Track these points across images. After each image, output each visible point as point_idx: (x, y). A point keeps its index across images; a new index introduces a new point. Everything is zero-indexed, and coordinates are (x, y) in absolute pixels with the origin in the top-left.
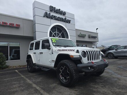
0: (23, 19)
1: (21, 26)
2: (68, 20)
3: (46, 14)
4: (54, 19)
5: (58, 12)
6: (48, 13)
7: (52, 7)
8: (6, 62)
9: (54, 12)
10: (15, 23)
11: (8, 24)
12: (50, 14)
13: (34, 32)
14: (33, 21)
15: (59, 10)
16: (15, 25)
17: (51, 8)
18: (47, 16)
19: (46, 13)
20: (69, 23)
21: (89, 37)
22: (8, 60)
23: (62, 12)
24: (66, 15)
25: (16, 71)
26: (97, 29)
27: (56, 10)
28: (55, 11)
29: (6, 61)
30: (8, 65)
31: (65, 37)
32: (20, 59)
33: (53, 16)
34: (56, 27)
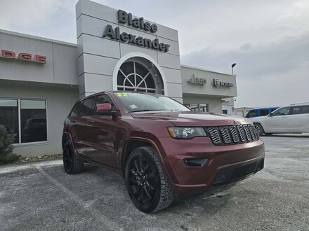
0: (53, 43)
1: (47, 60)
2: (163, 44)
3: (110, 31)
4: (129, 42)
5: (139, 25)
6: (114, 27)
7: (124, 13)
8: (14, 148)
9: (129, 25)
10: (34, 52)
11: (17, 56)
12: (117, 29)
13: (80, 74)
14: (76, 47)
15: (141, 19)
16: (33, 58)
17: (122, 16)
18: (110, 34)
19: (109, 29)
20: (166, 51)
21: (214, 85)
22: (18, 143)
23: (149, 24)
24: (157, 33)
26: (233, 66)
27: (134, 21)
28: (131, 23)
29: (14, 145)
30: (18, 155)
31: (156, 86)
33: (125, 34)
34: (134, 61)
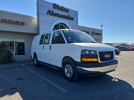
0: (27, 17)
1: (25, 23)
2: (71, 17)
6: (51, 11)
8: (13, 57)
13: (38, 29)
19: (49, 11)
21: (93, 34)
24: (69, 13)
25: (23, 65)
26: (102, 26)
28: (58, 8)
32: (24, 55)
34: (59, 24)
